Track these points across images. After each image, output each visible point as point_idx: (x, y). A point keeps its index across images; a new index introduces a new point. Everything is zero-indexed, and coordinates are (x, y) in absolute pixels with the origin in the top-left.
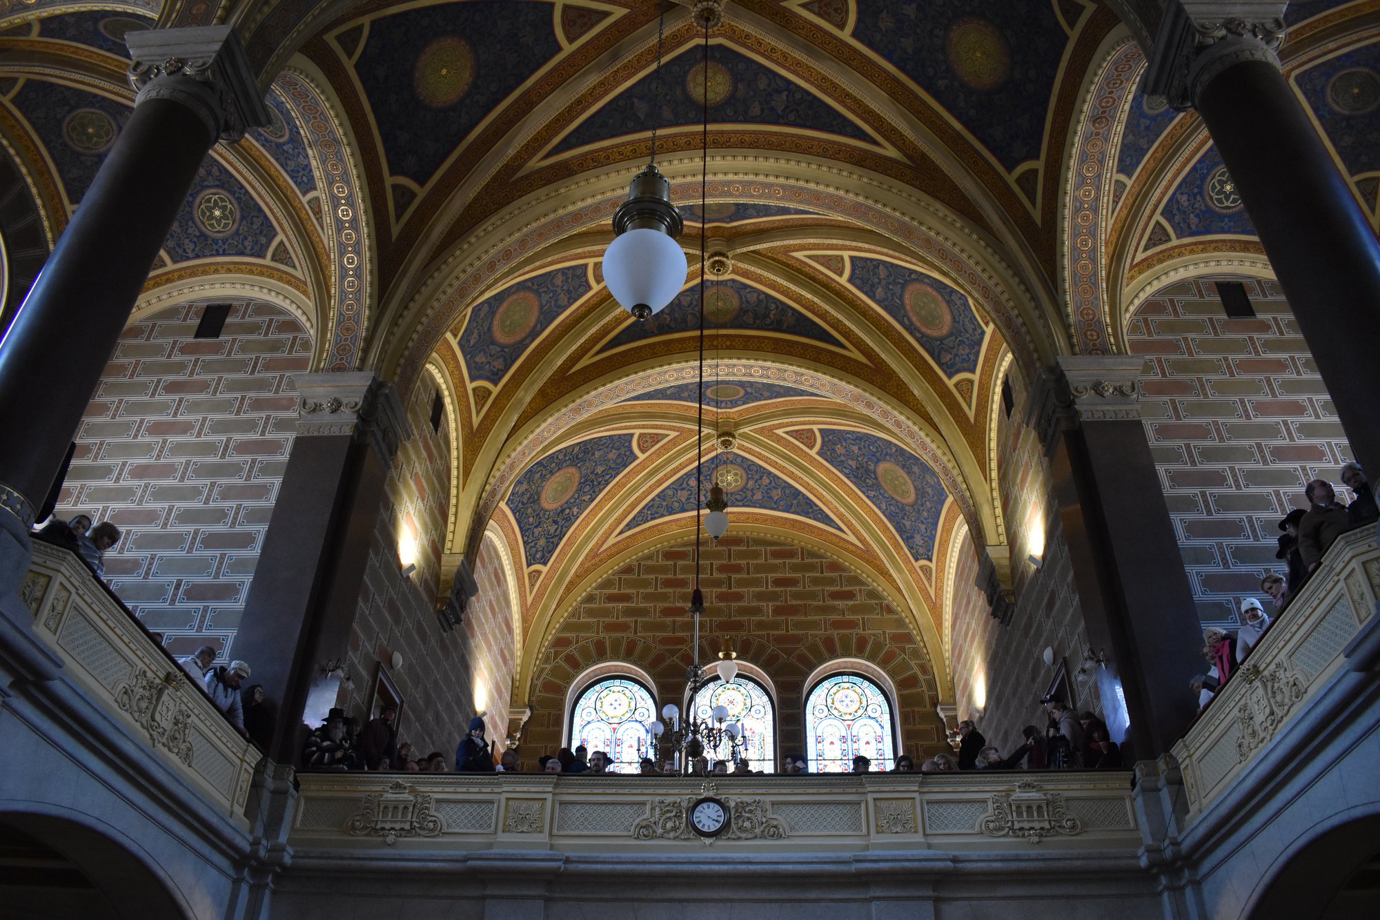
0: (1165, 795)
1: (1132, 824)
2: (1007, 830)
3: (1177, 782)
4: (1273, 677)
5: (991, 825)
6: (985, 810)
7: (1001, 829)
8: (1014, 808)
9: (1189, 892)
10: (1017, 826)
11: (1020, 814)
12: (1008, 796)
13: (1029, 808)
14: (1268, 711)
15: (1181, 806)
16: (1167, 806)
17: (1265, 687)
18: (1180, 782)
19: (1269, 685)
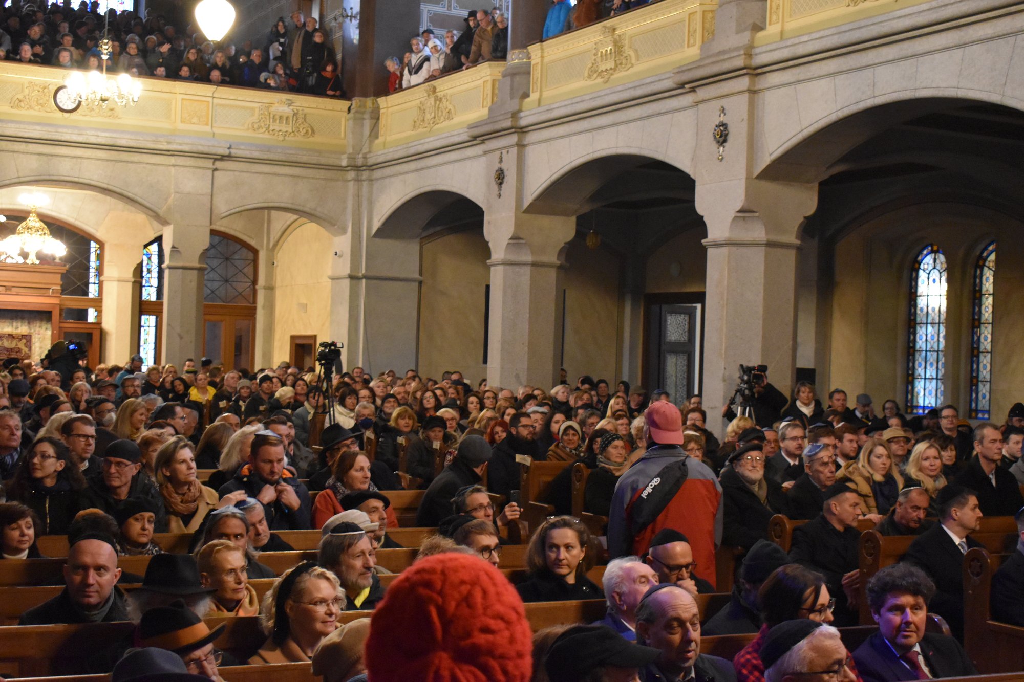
0: (367, 124)
1: (343, 135)
2: (264, 129)
3: (376, 116)
4: (441, 100)
5: (256, 126)
6: (253, 115)
7: (259, 127)
8: (272, 116)
9: (365, 184)
10: (271, 128)
11: (274, 120)
12: (268, 107)
13: (281, 117)
14: (433, 115)
15: (374, 133)
16: (367, 131)
17: (435, 103)
18: (378, 119)
19: (438, 102)
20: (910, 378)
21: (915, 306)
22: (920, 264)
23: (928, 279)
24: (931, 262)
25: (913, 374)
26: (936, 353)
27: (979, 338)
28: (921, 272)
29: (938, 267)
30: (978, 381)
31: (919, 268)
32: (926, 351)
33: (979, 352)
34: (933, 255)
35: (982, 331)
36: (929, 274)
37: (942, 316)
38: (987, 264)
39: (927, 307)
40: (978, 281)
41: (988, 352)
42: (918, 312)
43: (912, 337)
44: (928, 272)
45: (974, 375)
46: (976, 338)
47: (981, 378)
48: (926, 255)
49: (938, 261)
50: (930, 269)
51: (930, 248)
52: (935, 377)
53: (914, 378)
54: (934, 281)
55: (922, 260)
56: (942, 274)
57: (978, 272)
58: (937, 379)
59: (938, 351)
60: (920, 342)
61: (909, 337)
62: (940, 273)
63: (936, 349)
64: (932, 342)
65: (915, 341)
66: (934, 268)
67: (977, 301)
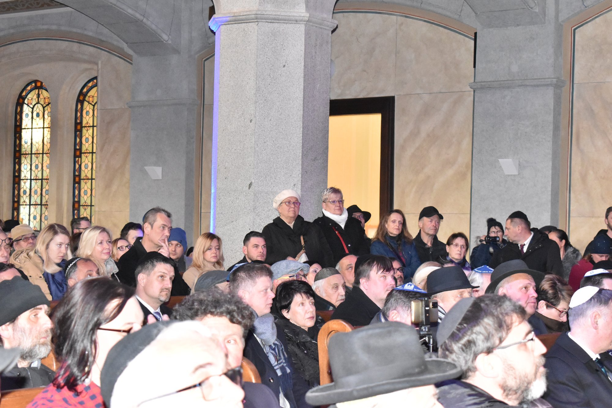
20: (16, 205)
21: (20, 138)
22: (24, 99)
23: (32, 113)
24: (35, 97)
25: (18, 202)
26: (40, 181)
27: (80, 166)
28: (25, 106)
29: (42, 102)
30: (79, 206)
31: (24, 103)
32: (31, 180)
33: (80, 179)
34: (37, 90)
35: (83, 160)
36: (33, 108)
37: (45, 147)
38: (87, 99)
39: (32, 139)
40: (79, 114)
41: (89, 179)
42: (23, 143)
43: (17, 167)
44: (32, 106)
45: (76, 200)
46: (77, 166)
47: (82, 202)
48: (31, 91)
49: (41, 97)
50: (33, 104)
51: (34, 84)
52: (39, 203)
53: (19, 205)
54: (38, 115)
55: (27, 95)
56: (46, 108)
57: (79, 106)
58: (41, 205)
59: (42, 179)
60: (25, 171)
61: (15, 167)
62: (44, 108)
63: (40, 178)
64: (36, 171)
65: (20, 170)
66: (38, 103)
67: (78, 133)
